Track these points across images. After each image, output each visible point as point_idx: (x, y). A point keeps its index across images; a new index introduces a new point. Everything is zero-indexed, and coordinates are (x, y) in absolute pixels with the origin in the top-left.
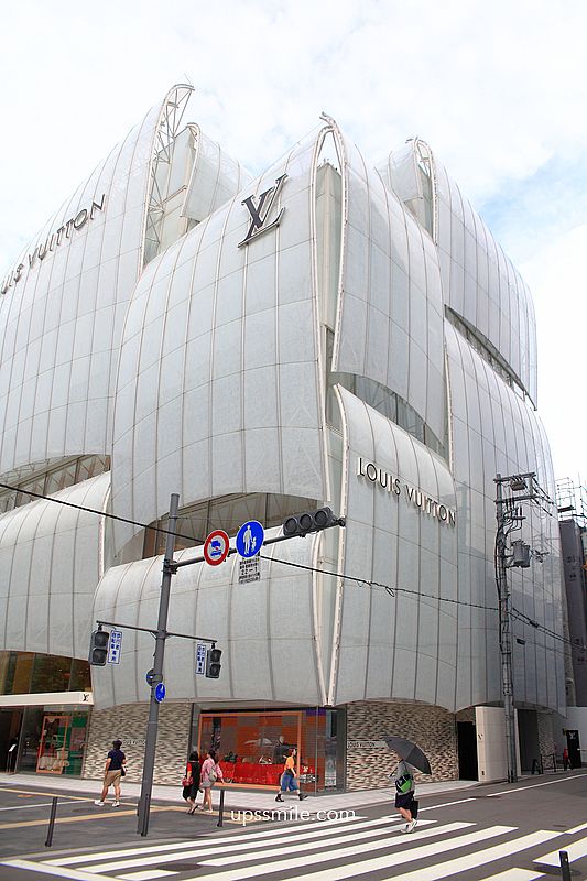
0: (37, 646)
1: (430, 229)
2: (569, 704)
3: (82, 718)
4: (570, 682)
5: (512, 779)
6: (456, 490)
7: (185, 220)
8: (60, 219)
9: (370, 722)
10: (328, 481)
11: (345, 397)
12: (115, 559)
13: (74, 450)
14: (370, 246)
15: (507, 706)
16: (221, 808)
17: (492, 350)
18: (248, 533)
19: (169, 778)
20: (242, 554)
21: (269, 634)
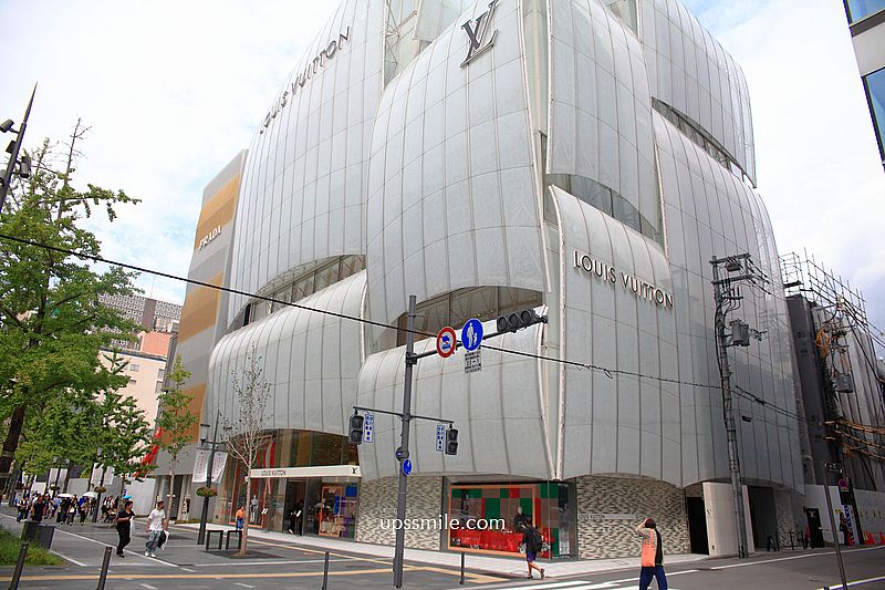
0: (313, 425)
1: (634, 29)
2: (807, 481)
3: (352, 489)
4: (808, 459)
5: (743, 555)
6: (672, 273)
7: (417, 42)
8: (315, 49)
9: (600, 496)
10: (548, 274)
11: (560, 195)
12: (374, 348)
13: (336, 252)
14: (575, 54)
15: (734, 483)
16: (462, 569)
17: (704, 133)
18: (471, 329)
19: (426, 543)
20: (467, 347)
21: (502, 414)
